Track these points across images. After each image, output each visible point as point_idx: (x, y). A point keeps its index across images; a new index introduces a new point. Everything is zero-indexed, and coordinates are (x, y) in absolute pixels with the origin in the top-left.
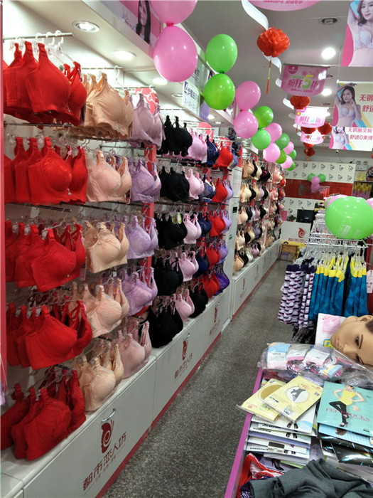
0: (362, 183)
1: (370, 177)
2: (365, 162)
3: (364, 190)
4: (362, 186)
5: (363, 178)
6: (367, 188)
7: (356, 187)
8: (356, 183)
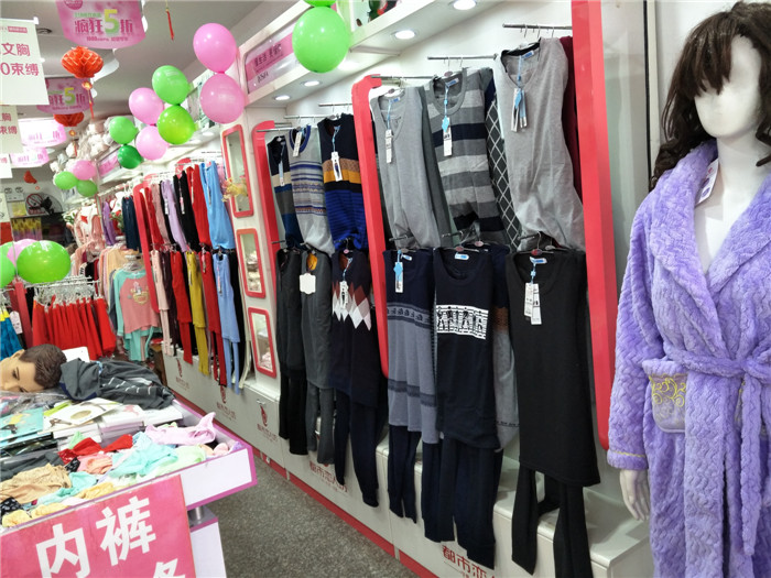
0: (24, 219)
1: (32, 208)
2: (19, 189)
3: (31, 228)
4: (26, 223)
5: (23, 211)
6: (35, 224)
7: (16, 226)
8: (14, 220)
